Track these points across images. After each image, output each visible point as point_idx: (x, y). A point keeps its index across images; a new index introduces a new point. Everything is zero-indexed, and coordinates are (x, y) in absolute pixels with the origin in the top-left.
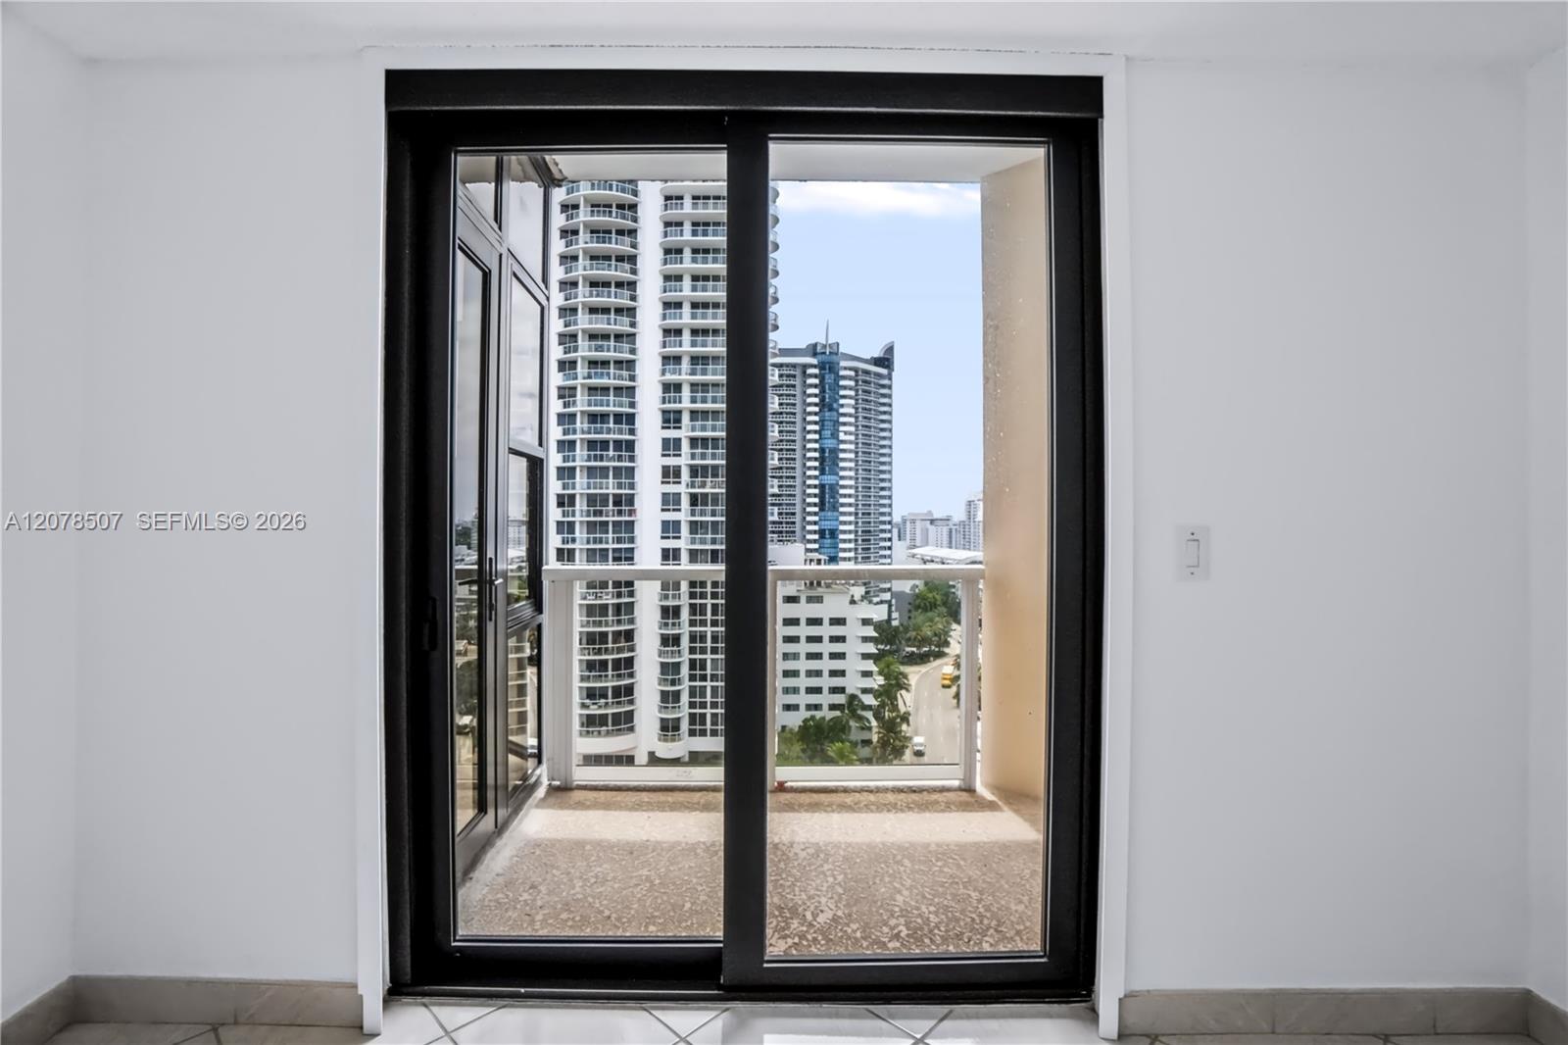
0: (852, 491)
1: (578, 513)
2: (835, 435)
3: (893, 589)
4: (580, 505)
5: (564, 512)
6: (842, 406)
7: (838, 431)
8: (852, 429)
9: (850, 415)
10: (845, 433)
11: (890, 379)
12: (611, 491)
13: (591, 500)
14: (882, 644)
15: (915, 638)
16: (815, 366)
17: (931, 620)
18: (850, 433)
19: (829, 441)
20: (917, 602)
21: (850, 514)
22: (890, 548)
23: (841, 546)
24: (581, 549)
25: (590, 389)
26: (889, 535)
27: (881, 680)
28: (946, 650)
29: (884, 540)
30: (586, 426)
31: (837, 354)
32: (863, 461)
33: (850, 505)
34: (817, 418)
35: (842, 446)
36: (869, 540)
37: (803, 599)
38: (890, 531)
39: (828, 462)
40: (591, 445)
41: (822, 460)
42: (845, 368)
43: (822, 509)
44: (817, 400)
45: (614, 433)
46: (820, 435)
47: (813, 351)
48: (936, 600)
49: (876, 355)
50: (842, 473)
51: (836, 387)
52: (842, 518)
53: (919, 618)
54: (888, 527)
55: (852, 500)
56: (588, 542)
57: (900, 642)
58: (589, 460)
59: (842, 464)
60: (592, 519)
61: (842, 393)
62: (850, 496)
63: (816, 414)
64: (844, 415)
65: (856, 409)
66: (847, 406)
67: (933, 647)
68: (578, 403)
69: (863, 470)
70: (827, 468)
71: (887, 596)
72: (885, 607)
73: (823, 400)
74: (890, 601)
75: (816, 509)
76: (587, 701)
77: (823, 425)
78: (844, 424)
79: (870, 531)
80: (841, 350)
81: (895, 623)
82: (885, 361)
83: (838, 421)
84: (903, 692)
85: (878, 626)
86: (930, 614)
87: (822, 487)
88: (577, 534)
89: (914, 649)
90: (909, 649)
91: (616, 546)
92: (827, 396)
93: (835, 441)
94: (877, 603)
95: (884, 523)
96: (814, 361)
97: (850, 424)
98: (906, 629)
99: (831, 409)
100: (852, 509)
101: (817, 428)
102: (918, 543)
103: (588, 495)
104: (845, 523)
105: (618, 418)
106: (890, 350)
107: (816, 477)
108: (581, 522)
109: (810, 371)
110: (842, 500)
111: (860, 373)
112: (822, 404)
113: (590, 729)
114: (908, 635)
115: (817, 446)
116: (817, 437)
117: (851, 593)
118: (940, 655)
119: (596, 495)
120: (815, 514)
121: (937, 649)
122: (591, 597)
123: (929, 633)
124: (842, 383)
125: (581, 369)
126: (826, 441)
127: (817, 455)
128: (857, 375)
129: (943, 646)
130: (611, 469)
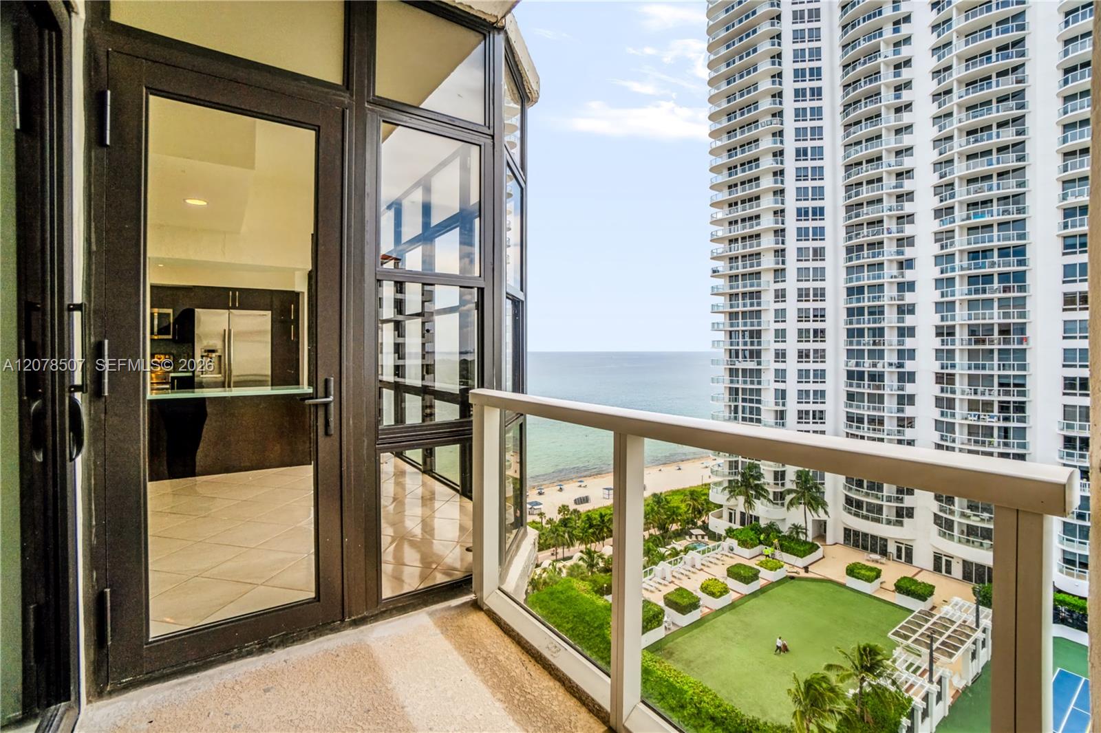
1: (957, 342)
4: (961, 335)
5: (943, 341)
12: (996, 320)
13: (973, 331)
24: (961, 375)
25: (969, 229)
30: (965, 263)
40: (972, 280)
45: (999, 266)
56: (969, 368)
58: (970, 293)
60: (973, 347)
68: (956, 243)
76: (968, 512)
88: (957, 361)
91: (1002, 372)
103: (969, 325)
105: (1003, 252)
108: (962, 350)
113: (971, 539)
119: (978, 325)
122: (973, 418)
125: (959, 213)
130: (996, 300)
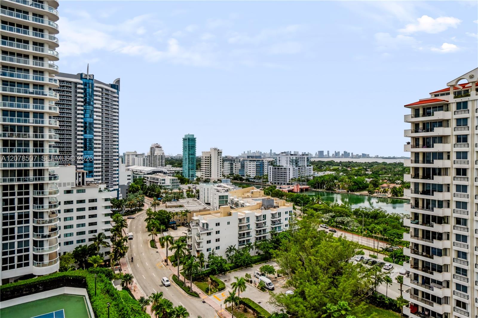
0: (100, 142)
2: (91, 116)
3: (119, 184)
6: (95, 104)
7: (93, 115)
8: (100, 114)
9: (99, 108)
10: (97, 116)
11: (118, 94)
14: (115, 208)
15: (130, 204)
16: (82, 84)
17: (136, 196)
18: (99, 116)
19: (89, 119)
20: (130, 189)
21: (99, 152)
22: (118, 167)
23: (95, 166)
26: (117, 161)
27: (114, 224)
28: (143, 208)
29: (115, 163)
31: (93, 80)
32: (105, 129)
33: (99, 148)
34: (82, 108)
35: (95, 122)
36: (108, 163)
37: (75, 191)
38: (118, 159)
39: (88, 129)
41: (85, 127)
42: (97, 87)
43: (85, 149)
44: (82, 100)
46: (84, 116)
47: (81, 76)
48: (138, 187)
49: (112, 83)
50: (95, 134)
51: (92, 95)
52: (95, 154)
53: (131, 196)
54: (117, 158)
55: (100, 146)
57: (123, 207)
59: (95, 130)
61: (95, 98)
62: (99, 144)
63: (82, 106)
64: (97, 108)
65: (102, 106)
66: (98, 104)
67: (137, 207)
69: (105, 133)
70: (88, 131)
71: (117, 187)
72: (116, 192)
73: (85, 100)
74: (118, 189)
75: (82, 150)
77: (86, 112)
78: (97, 112)
79: (108, 160)
80: (95, 78)
81: (120, 199)
82: (116, 86)
83: (93, 110)
84: (124, 228)
85: (112, 201)
86: (136, 194)
87: (85, 139)
89: (129, 209)
90: (126, 209)
92: (88, 98)
93: (92, 119)
94: (112, 190)
95: (115, 156)
96: (81, 82)
97: (99, 112)
98: (125, 201)
99: (89, 104)
100: (100, 150)
101: (82, 112)
102: (130, 164)
104: (97, 156)
106: (118, 81)
107: (82, 135)
109: (78, 86)
110: (95, 146)
111: (104, 90)
112: (85, 102)
114: (126, 203)
115: (82, 121)
116: (82, 116)
117: (99, 187)
118: (140, 210)
120: (82, 152)
121: (139, 208)
123: (135, 202)
124: (95, 93)
126: (87, 119)
127: (82, 125)
128: (102, 91)
129: (141, 206)
